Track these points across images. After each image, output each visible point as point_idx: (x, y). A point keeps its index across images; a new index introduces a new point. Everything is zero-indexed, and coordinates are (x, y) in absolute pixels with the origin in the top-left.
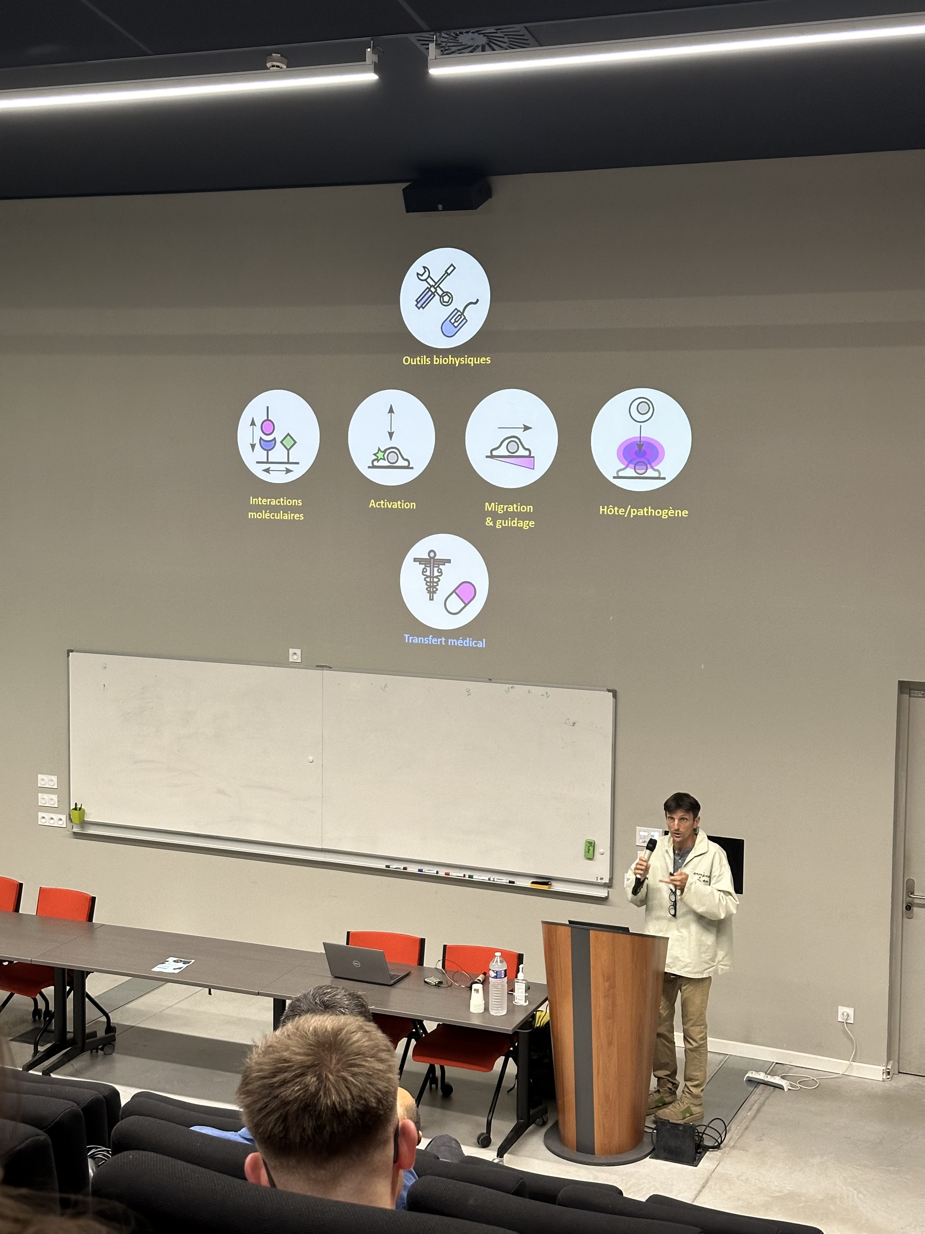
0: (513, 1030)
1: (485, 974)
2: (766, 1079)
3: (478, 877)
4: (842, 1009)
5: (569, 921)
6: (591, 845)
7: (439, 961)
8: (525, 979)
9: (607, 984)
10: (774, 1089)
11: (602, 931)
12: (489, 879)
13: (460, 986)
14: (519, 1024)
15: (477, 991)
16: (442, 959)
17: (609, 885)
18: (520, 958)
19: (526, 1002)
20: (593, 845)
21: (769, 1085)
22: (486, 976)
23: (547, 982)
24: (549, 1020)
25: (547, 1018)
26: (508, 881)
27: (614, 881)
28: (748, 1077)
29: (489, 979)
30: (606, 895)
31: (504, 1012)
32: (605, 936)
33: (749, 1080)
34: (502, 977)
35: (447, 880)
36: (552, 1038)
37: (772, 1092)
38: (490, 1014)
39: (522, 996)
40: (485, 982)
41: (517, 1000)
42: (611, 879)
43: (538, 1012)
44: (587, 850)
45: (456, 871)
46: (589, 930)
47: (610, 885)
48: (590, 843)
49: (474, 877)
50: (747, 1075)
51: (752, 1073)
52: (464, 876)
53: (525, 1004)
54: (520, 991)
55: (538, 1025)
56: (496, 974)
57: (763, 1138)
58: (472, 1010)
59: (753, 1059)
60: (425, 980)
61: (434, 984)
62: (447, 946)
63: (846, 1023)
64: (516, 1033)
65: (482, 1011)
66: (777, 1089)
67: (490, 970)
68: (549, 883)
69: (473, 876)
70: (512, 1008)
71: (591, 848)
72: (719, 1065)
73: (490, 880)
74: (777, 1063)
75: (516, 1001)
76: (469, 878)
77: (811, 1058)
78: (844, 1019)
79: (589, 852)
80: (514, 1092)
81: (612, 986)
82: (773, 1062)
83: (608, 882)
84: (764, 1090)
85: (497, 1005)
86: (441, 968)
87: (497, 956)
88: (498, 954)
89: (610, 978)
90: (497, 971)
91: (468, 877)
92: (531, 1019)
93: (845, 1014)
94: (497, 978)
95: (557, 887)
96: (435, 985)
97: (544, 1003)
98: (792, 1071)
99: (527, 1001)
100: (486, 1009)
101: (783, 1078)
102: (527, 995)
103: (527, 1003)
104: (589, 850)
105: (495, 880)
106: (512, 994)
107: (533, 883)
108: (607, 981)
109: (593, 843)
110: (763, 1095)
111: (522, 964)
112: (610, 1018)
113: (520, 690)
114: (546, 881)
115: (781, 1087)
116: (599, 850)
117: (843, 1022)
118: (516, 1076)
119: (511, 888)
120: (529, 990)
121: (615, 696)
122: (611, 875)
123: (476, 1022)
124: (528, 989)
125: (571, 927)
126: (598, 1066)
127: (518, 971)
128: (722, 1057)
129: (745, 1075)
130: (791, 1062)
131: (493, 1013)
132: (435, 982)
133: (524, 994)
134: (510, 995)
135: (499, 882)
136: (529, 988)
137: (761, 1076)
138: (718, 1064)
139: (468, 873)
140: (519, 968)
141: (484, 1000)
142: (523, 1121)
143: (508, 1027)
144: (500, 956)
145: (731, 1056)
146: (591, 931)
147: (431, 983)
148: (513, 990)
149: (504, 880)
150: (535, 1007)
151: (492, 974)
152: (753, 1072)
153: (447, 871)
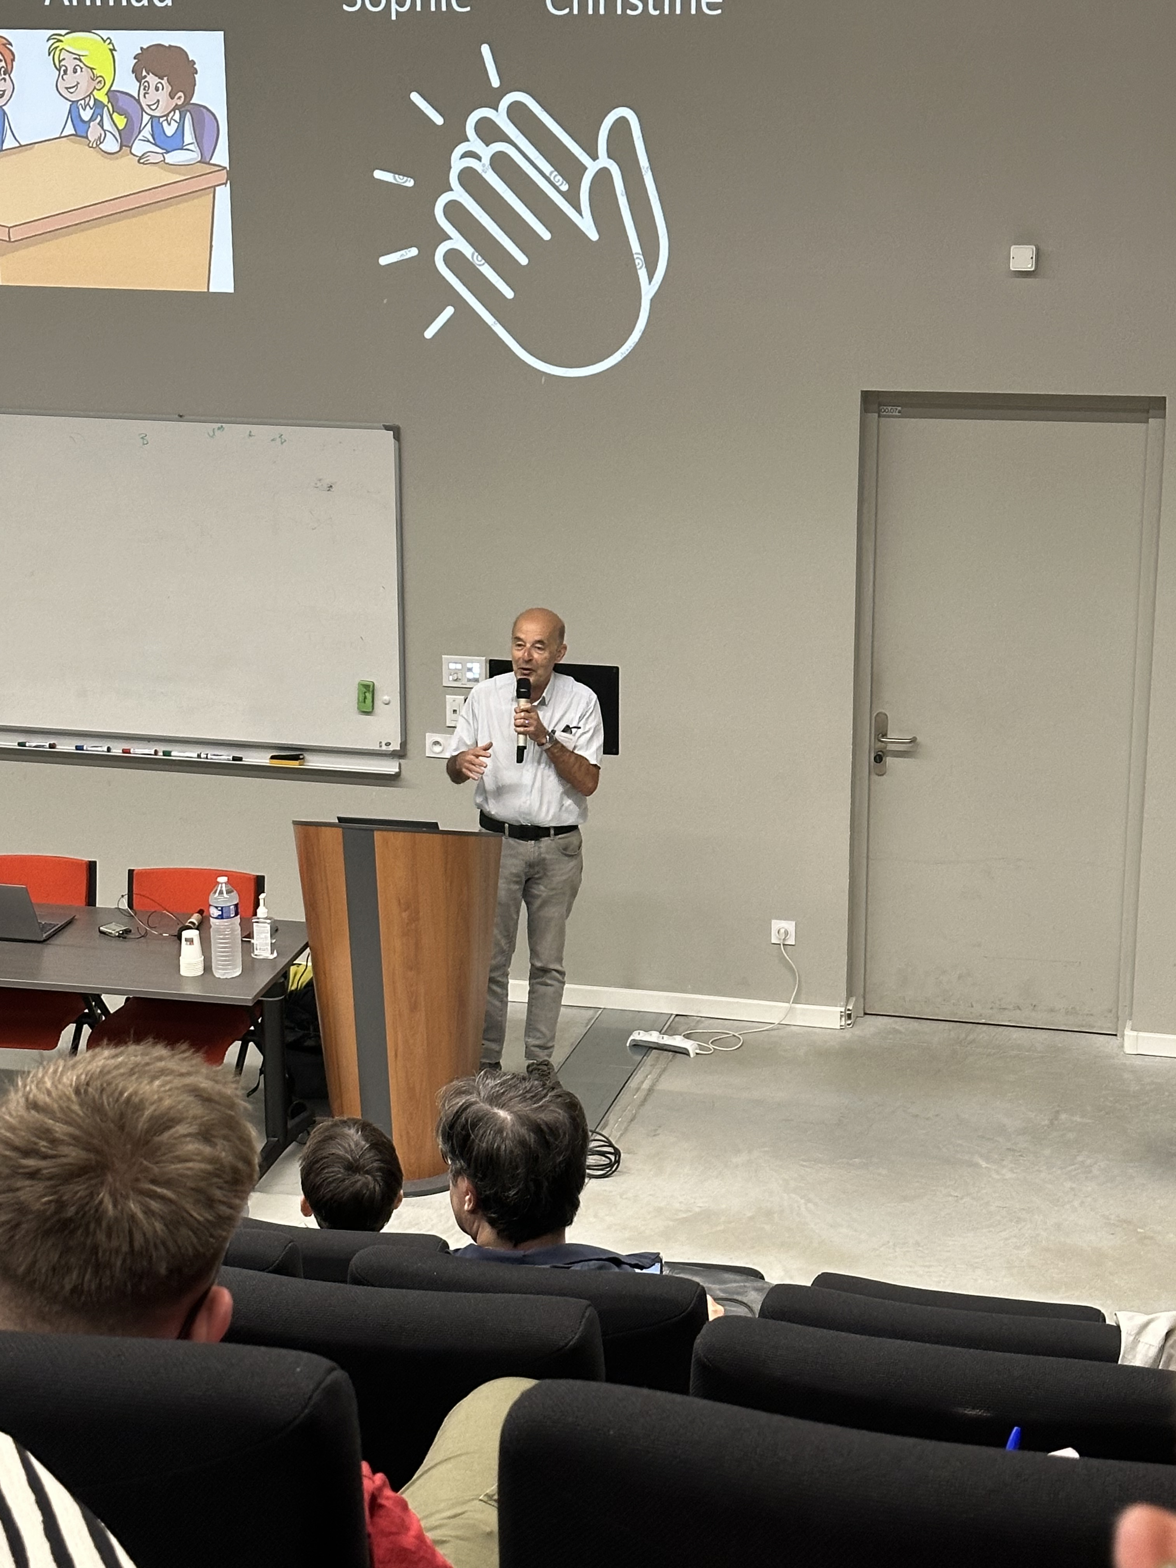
0: (254, 999)
1: (201, 912)
2: (662, 1042)
3: (178, 753)
4: (777, 925)
5: (339, 818)
6: (369, 691)
7: (123, 896)
8: (271, 916)
9: (405, 915)
10: (674, 1056)
11: (394, 831)
12: (199, 756)
13: (161, 934)
14: (263, 988)
15: (190, 941)
16: (127, 893)
17: (400, 754)
18: (259, 884)
19: (272, 953)
20: (371, 690)
21: (666, 1050)
22: (204, 914)
23: (307, 919)
24: (312, 979)
25: (309, 975)
26: (231, 758)
27: (410, 746)
28: (634, 1040)
29: (209, 920)
30: (397, 770)
31: (238, 972)
32: (399, 838)
33: (635, 1045)
34: (232, 916)
35: (127, 761)
36: (318, 1009)
37: (671, 1061)
38: (214, 976)
39: (267, 944)
40: (202, 926)
41: (258, 951)
42: (404, 744)
43: (292, 968)
44: (361, 699)
45: (141, 745)
46: (373, 830)
47: (402, 754)
48: (366, 687)
49: (173, 754)
50: (631, 1038)
51: (639, 1034)
52: (156, 753)
53: (271, 957)
54: (263, 936)
55: (293, 988)
56: (220, 913)
57: (658, 1132)
58: (184, 972)
59: (639, 1012)
60: (101, 928)
61: (117, 934)
62: (135, 872)
63: (784, 945)
64: (258, 1003)
65: (200, 972)
66: (678, 1054)
67: (210, 905)
68: (301, 757)
69: (170, 752)
70: (250, 964)
71: (369, 695)
72: (587, 1026)
73: (201, 758)
74: (677, 1015)
75: (256, 952)
76: (164, 755)
77: (730, 1003)
78: (780, 939)
79: (365, 702)
80: (260, 1094)
81: (414, 918)
82: (672, 1014)
83: (398, 748)
84: (658, 1058)
85: (225, 961)
86: (127, 907)
87: (222, 883)
88: (223, 879)
89: (410, 906)
90: (222, 908)
91: (162, 754)
92: (282, 980)
93: (782, 931)
94: (222, 918)
95: (314, 762)
96: (119, 936)
97: (301, 953)
98: (702, 1025)
99: (275, 951)
100: (208, 968)
101: (687, 1037)
102: (274, 941)
103: (275, 955)
104: (365, 698)
105: (209, 757)
106: (250, 941)
107: (273, 758)
108: (405, 911)
109: (371, 687)
110: (658, 1066)
111: (263, 892)
112: (411, 969)
113: (236, 432)
114: (295, 753)
115: (684, 1051)
116: (382, 696)
117: (780, 944)
118: (261, 1070)
119: (237, 768)
120: (277, 934)
121: (397, 437)
122: (404, 737)
123: (191, 991)
124: (274, 931)
125: (343, 828)
126: (396, 1044)
127: (257, 905)
128: (591, 1012)
129: (629, 1036)
130: (699, 1012)
131: (219, 974)
132: (118, 932)
133: (269, 941)
134: (245, 944)
135: (216, 759)
136: (277, 930)
137: (653, 1037)
138: (584, 1025)
139: (161, 748)
140: (258, 900)
141: (203, 955)
142: (277, 1139)
143: (246, 996)
144: (225, 883)
145: (605, 1011)
146: (376, 833)
147: (111, 933)
148: (250, 935)
149: (225, 756)
150: (290, 958)
151: (215, 912)
152: (641, 1032)
153: (126, 746)
